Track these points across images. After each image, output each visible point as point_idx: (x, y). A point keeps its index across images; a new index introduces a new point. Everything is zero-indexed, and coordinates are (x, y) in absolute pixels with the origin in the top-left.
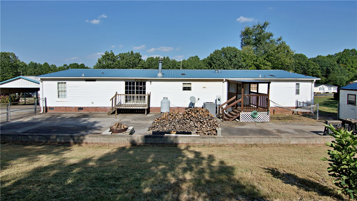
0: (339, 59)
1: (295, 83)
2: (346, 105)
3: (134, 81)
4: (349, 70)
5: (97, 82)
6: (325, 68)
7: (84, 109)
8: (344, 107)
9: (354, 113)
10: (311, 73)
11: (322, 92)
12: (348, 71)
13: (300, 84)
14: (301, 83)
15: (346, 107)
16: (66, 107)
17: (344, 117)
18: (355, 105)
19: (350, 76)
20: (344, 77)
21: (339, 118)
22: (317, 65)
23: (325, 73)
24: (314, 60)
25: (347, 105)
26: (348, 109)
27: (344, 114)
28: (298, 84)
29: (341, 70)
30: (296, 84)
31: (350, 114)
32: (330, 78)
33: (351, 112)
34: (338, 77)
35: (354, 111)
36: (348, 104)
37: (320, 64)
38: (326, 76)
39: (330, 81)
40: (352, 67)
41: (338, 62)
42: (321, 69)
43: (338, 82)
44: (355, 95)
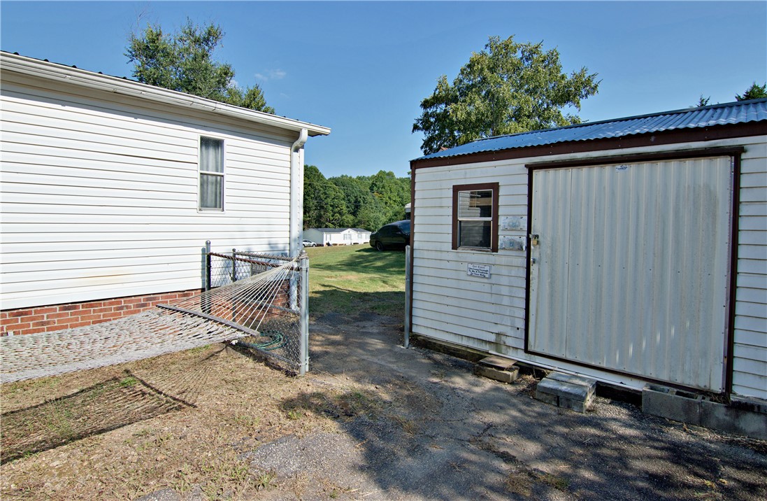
0: (373, 184)
1: (193, 135)
2: (445, 256)
4: (386, 203)
6: (352, 200)
8: (437, 264)
9: (487, 298)
10: (331, 206)
11: (348, 242)
12: (384, 206)
13: (226, 148)
14: (233, 143)
15: (448, 265)
17: (436, 325)
18: (495, 249)
19: (388, 214)
20: (380, 215)
21: (415, 330)
22: (341, 191)
23: (353, 208)
24: (336, 181)
25: (453, 255)
26: (453, 275)
27: (439, 308)
28: (218, 144)
29: (376, 203)
30: (205, 142)
31: (464, 303)
32: (360, 216)
33: (470, 295)
34: (372, 215)
35: (487, 288)
36: (455, 247)
37: (346, 191)
38: (354, 214)
39: (360, 222)
40: (390, 198)
41: (371, 189)
42: (346, 199)
43: (372, 224)
44: (495, 186)
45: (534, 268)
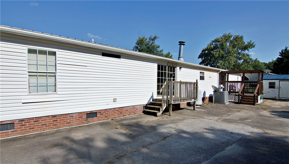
3: (166, 64)
5: (122, 60)
7: (98, 115)
16: (54, 116)
17: (266, 96)
33: (271, 93)
35: (274, 92)
36: (269, 88)
44: (275, 82)
45: (280, 90)
